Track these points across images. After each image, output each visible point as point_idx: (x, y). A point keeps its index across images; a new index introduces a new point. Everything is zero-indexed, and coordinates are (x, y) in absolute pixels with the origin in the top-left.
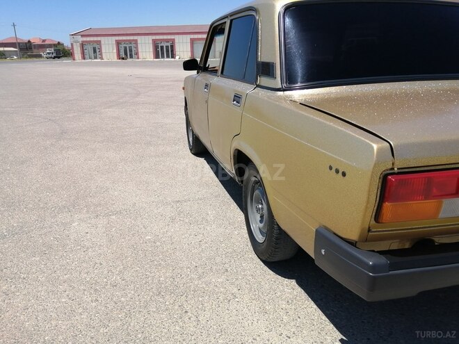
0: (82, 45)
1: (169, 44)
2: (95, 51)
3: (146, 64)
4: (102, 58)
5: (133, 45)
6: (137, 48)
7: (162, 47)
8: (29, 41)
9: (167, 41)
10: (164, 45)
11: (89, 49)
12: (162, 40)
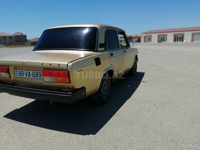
0: (145, 37)
1: (181, 36)
2: (149, 39)
3: (170, 44)
4: (151, 42)
5: (165, 37)
6: (166, 38)
7: (178, 37)
9: (180, 34)
10: (179, 36)
11: (147, 38)
12: (178, 34)
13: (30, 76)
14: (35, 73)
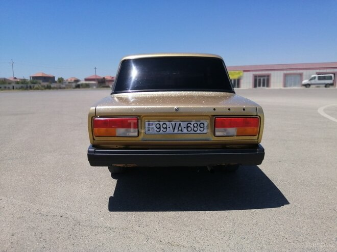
7: (260, 80)
8: (104, 78)
12: (259, 76)
13: (182, 130)
14: (192, 124)
